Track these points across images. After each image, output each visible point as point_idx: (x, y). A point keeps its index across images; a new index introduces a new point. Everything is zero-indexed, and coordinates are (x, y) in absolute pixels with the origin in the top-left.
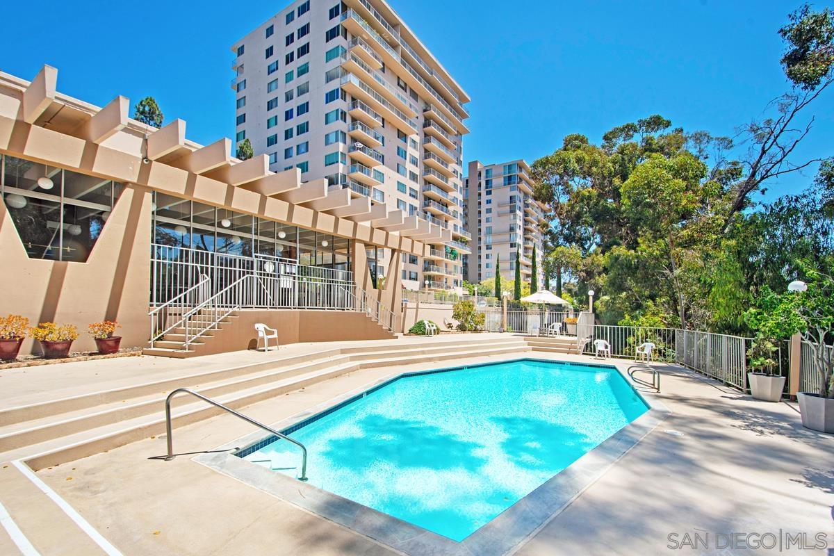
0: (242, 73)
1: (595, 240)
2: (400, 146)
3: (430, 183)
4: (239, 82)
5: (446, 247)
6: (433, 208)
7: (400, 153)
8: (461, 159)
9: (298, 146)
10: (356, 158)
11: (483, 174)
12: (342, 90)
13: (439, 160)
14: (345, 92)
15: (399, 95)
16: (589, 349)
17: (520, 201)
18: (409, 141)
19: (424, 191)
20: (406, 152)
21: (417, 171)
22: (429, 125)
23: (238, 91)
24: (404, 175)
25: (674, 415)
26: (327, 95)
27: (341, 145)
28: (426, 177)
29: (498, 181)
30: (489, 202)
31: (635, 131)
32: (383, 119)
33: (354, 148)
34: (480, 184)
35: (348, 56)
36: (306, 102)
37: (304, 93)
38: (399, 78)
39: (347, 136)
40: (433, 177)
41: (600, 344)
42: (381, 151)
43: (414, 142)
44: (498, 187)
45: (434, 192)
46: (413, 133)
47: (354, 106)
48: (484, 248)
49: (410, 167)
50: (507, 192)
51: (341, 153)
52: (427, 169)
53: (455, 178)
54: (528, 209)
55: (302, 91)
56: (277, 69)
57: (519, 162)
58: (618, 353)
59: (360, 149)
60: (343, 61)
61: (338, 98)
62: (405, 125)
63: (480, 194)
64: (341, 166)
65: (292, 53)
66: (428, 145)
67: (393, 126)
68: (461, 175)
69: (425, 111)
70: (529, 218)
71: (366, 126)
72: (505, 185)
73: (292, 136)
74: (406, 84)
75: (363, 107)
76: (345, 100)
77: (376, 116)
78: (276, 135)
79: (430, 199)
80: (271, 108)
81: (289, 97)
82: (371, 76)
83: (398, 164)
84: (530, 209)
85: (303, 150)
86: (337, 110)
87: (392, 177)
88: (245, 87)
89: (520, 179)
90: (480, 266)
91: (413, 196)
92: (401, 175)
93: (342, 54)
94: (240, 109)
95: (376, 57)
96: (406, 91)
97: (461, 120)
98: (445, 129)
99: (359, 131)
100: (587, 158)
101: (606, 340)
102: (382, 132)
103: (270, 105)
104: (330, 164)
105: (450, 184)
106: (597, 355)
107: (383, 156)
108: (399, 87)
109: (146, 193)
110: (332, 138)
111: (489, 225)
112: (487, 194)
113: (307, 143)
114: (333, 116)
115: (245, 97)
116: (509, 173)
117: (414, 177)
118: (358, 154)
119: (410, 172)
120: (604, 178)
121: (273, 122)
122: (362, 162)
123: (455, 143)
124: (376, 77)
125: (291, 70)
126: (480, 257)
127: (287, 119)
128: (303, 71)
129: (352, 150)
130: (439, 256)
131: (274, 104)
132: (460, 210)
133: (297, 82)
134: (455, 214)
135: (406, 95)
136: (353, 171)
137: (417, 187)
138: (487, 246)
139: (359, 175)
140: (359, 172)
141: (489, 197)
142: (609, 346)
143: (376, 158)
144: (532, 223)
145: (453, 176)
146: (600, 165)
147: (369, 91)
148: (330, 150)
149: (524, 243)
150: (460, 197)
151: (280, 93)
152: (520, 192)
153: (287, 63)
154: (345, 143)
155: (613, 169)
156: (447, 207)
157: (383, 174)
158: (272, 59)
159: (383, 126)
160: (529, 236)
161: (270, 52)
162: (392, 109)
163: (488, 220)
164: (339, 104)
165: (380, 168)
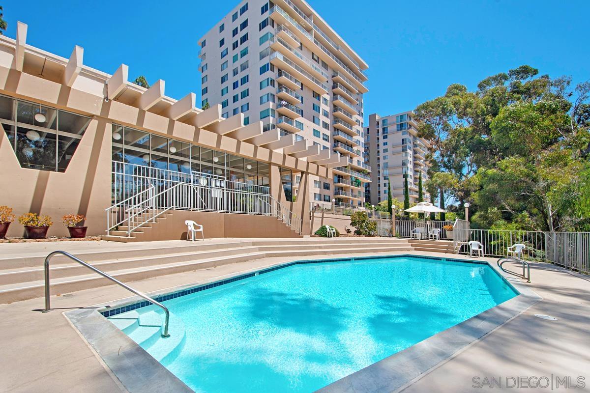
0: (205, 59)
1: (473, 169)
2: (315, 103)
3: (338, 130)
4: (202, 66)
5: (351, 177)
6: (341, 148)
7: (315, 108)
8: (363, 112)
9: (242, 107)
10: (282, 113)
11: (381, 123)
12: (271, 64)
13: (344, 113)
14: (273, 65)
15: (313, 66)
16: (465, 249)
17: (410, 143)
18: (321, 99)
19: (334, 136)
20: (319, 107)
21: (328, 121)
22: (337, 87)
23: (202, 72)
24: (318, 124)
25: (545, 301)
26: (261, 68)
27: (271, 103)
28: (336, 125)
29: (392, 128)
30: (385, 144)
31: (506, 79)
32: (302, 84)
33: (281, 105)
34: (378, 131)
35: (275, 39)
36: (246, 75)
37: (246, 69)
38: (313, 54)
39: (275, 96)
40: (340, 125)
41: (475, 245)
42: (301, 107)
43: (325, 100)
44: (393, 133)
45: (341, 136)
46: (324, 93)
47: (280, 75)
48: (382, 178)
49: (322, 118)
50: (400, 136)
51: (272, 109)
52: (336, 119)
53: (357, 126)
54: (416, 148)
55: (244, 67)
56: (227, 54)
57: (409, 113)
58: (491, 253)
59: (285, 106)
60: (272, 43)
61: (268, 70)
62: (318, 88)
63: (378, 139)
64: (271, 118)
65: (237, 42)
66: (336, 102)
67: (309, 89)
68: (362, 123)
69: (333, 77)
70: (418, 155)
71: (289, 89)
72: (398, 130)
73: (238, 100)
74: (318, 58)
75: (287, 76)
76: (273, 71)
77: (296, 81)
78: (227, 100)
79: (338, 141)
80: (224, 81)
81: (235, 73)
82: (293, 53)
83: (314, 116)
84: (418, 148)
85: (245, 108)
86: (268, 79)
87: (309, 126)
88: (207, 69)
89: (410, 126)
90: (379, 192)
91: (326, 140)
92: (316, 124)
93: (271, 38)
94: (204, 84)
95: (295, 39)
96: (319, 63)
97: (361, 82)
98: (349, 90)
99: (284, 93)
100: (462, 101)
101: (480, 241)
102: (301, 93)
103: (223, 80)
104: (263, 118)
105: (354, 130)
106: (471, 255)
107: (302, 111)
108: (313, 61)
109: (107, 124)
110: (265, 99)
111: (386, 161)
112: (384, 138)
113: (248, 104)
114: (265, 83)
115: (207, 75)
116: (401, 121)
117: (326, 126)
118: (284, 109)
119: (323, 122)
120: (478, 116)
121: (225, 91)
122: (287, 115)
123: (357, 100)
124: (296, 53)
125: (236, 54)
126: (379, 185)
127: (234, 88)
128: (244, 53)
129: (279, 107)
130: (346, 184)
131: (226, 78)
132: (362, 150)
133: (241, 61)
134: (358, 152)
135: (319, 66)
136: (280, 122)
137: (328, 133)
138: (385, 177)
139: (285, 124)
140: (284, 123)
141: (385, 140)
142: (483, 246)
143: (297, 112)
144: (420, 159)
145: (356, 124)
146: (474, 106)
147: (291, 64)
148: (263, 108)
149: (414, 175)
150: (362, 140)
151: (229, 71)
152: (410, 136)
153: (234, 49)
154: (274, 102)
155: (485, 109)
156: (352, 147)
157: (303, 124)
158: (224, 47)
159: (302, 89)
160: (418, 169)
161: (222, 43)
162: (308, 76)
163: (385, 158)
164: (269, 74)
165: (300, 119)
